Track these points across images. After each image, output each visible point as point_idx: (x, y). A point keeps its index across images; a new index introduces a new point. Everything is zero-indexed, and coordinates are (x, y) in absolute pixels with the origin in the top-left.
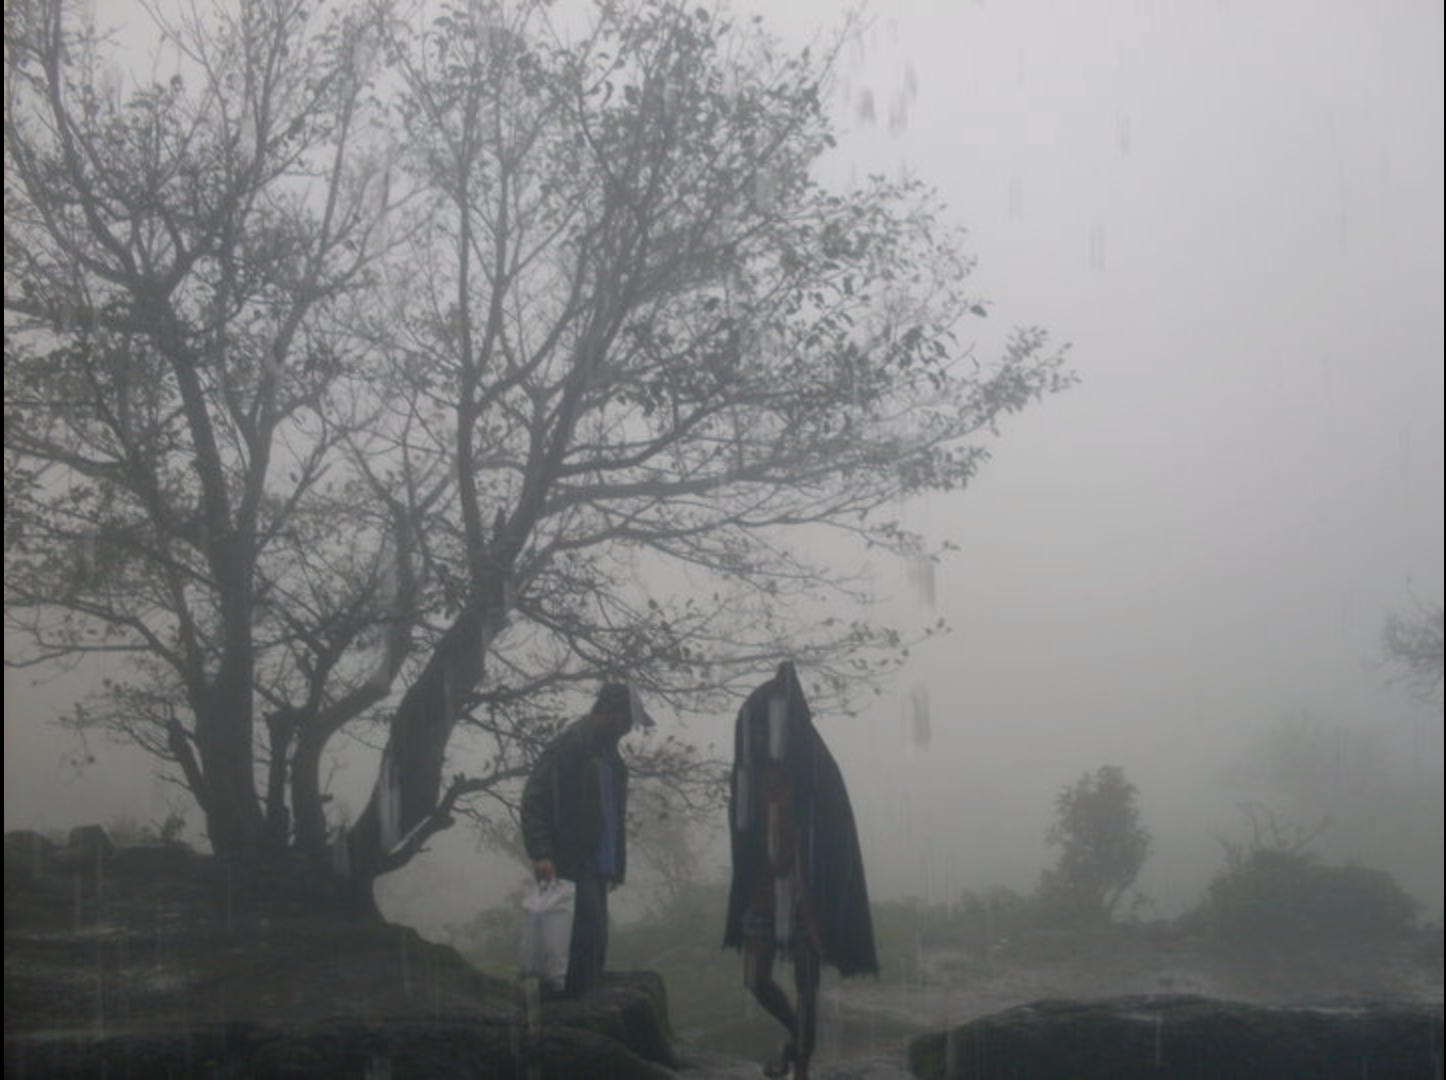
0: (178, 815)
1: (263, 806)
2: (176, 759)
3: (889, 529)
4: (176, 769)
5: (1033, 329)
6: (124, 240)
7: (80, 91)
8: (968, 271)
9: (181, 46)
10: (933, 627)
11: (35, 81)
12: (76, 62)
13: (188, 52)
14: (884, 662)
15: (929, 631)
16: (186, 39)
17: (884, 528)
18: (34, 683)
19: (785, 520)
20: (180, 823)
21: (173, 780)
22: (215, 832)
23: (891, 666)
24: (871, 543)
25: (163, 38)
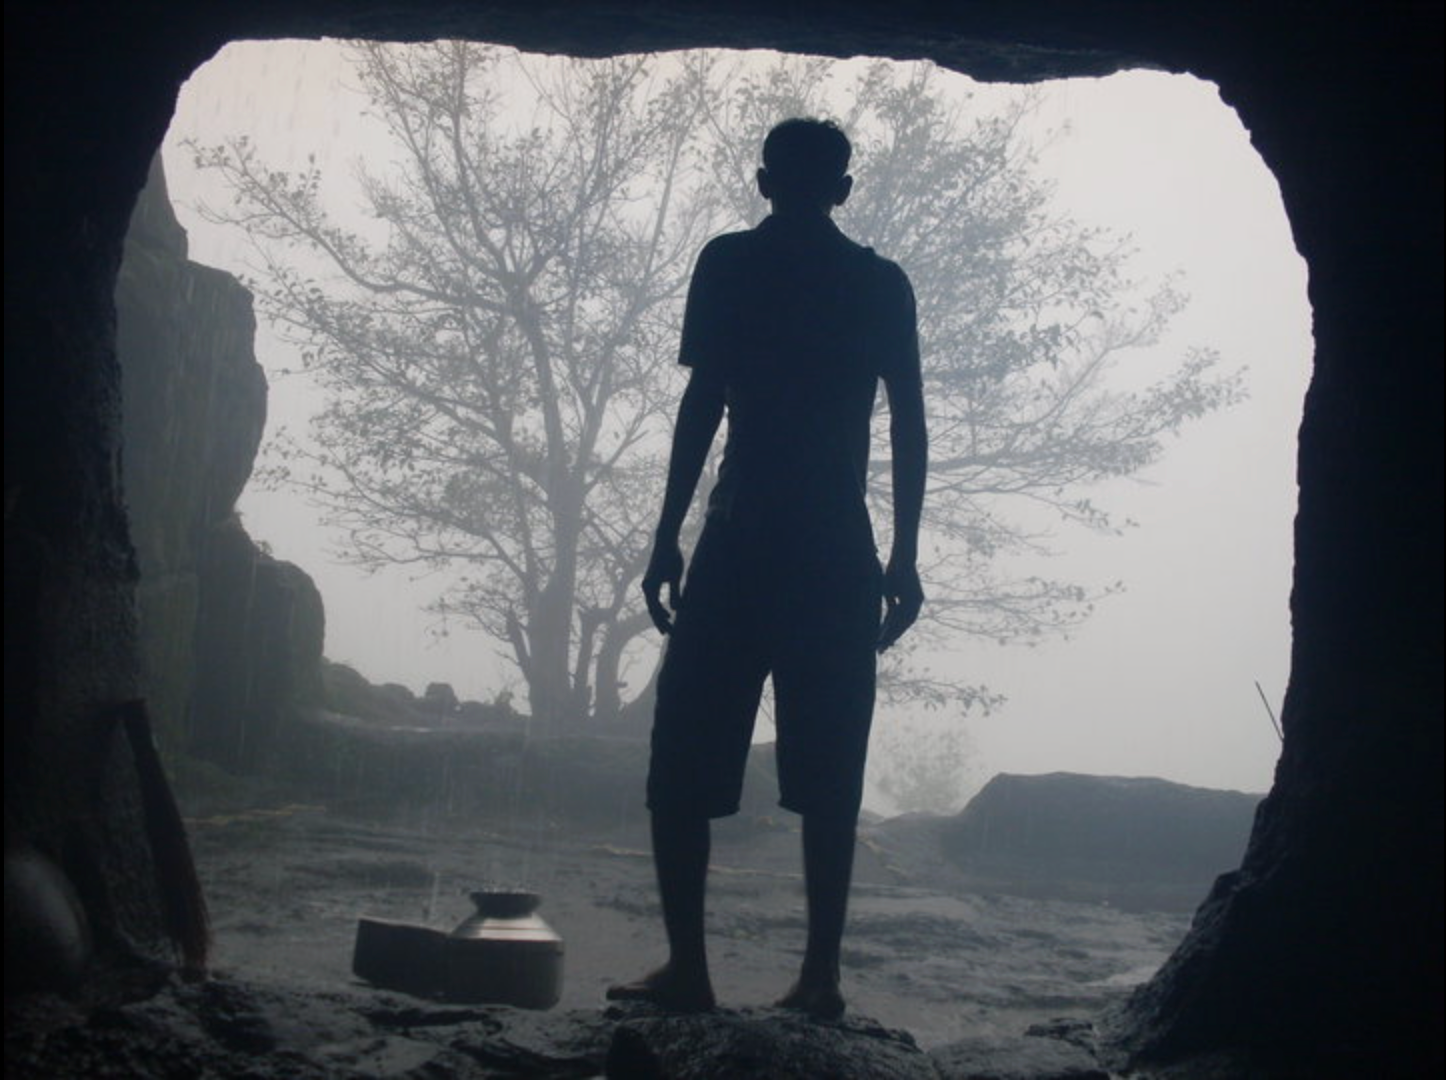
0: (509, 689)
1: (572, 680)
2: (510, 640)
3: (1083, 506)
4: (509, 648)
5: (1206, 350)
6: (499, 245)
7: (476, 138)
8: (1183, 306)
9: (553, 105)
10: (1112, 586)
11: (445, 129)
12: (474, 117)
13: (558, 111)
14: (1073, 614)
15: (1108, 590)
16: (557, 102)
17: (1079, 505)
18: (411, 579)
19: (993, 489)
20: (511, 695)
21: (506, 656)
22: (535, 698)
23: (1079, 617)
24: (1065, 516)
25: (541, 98)
